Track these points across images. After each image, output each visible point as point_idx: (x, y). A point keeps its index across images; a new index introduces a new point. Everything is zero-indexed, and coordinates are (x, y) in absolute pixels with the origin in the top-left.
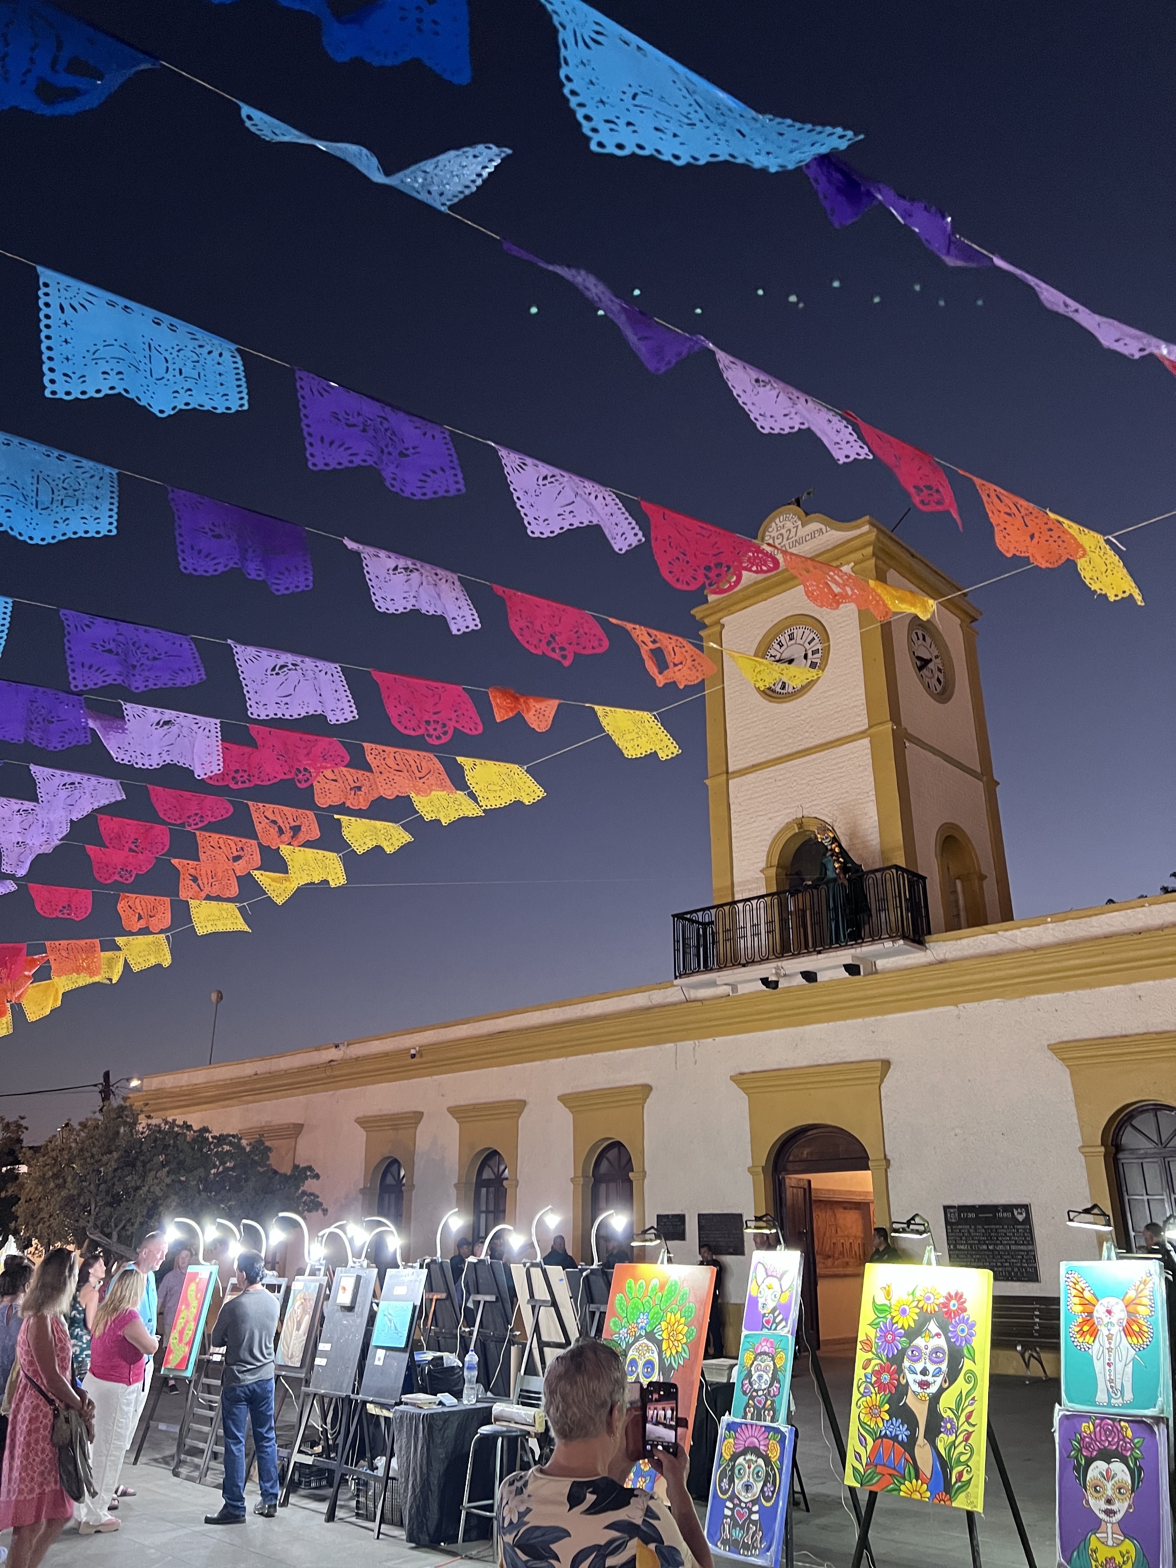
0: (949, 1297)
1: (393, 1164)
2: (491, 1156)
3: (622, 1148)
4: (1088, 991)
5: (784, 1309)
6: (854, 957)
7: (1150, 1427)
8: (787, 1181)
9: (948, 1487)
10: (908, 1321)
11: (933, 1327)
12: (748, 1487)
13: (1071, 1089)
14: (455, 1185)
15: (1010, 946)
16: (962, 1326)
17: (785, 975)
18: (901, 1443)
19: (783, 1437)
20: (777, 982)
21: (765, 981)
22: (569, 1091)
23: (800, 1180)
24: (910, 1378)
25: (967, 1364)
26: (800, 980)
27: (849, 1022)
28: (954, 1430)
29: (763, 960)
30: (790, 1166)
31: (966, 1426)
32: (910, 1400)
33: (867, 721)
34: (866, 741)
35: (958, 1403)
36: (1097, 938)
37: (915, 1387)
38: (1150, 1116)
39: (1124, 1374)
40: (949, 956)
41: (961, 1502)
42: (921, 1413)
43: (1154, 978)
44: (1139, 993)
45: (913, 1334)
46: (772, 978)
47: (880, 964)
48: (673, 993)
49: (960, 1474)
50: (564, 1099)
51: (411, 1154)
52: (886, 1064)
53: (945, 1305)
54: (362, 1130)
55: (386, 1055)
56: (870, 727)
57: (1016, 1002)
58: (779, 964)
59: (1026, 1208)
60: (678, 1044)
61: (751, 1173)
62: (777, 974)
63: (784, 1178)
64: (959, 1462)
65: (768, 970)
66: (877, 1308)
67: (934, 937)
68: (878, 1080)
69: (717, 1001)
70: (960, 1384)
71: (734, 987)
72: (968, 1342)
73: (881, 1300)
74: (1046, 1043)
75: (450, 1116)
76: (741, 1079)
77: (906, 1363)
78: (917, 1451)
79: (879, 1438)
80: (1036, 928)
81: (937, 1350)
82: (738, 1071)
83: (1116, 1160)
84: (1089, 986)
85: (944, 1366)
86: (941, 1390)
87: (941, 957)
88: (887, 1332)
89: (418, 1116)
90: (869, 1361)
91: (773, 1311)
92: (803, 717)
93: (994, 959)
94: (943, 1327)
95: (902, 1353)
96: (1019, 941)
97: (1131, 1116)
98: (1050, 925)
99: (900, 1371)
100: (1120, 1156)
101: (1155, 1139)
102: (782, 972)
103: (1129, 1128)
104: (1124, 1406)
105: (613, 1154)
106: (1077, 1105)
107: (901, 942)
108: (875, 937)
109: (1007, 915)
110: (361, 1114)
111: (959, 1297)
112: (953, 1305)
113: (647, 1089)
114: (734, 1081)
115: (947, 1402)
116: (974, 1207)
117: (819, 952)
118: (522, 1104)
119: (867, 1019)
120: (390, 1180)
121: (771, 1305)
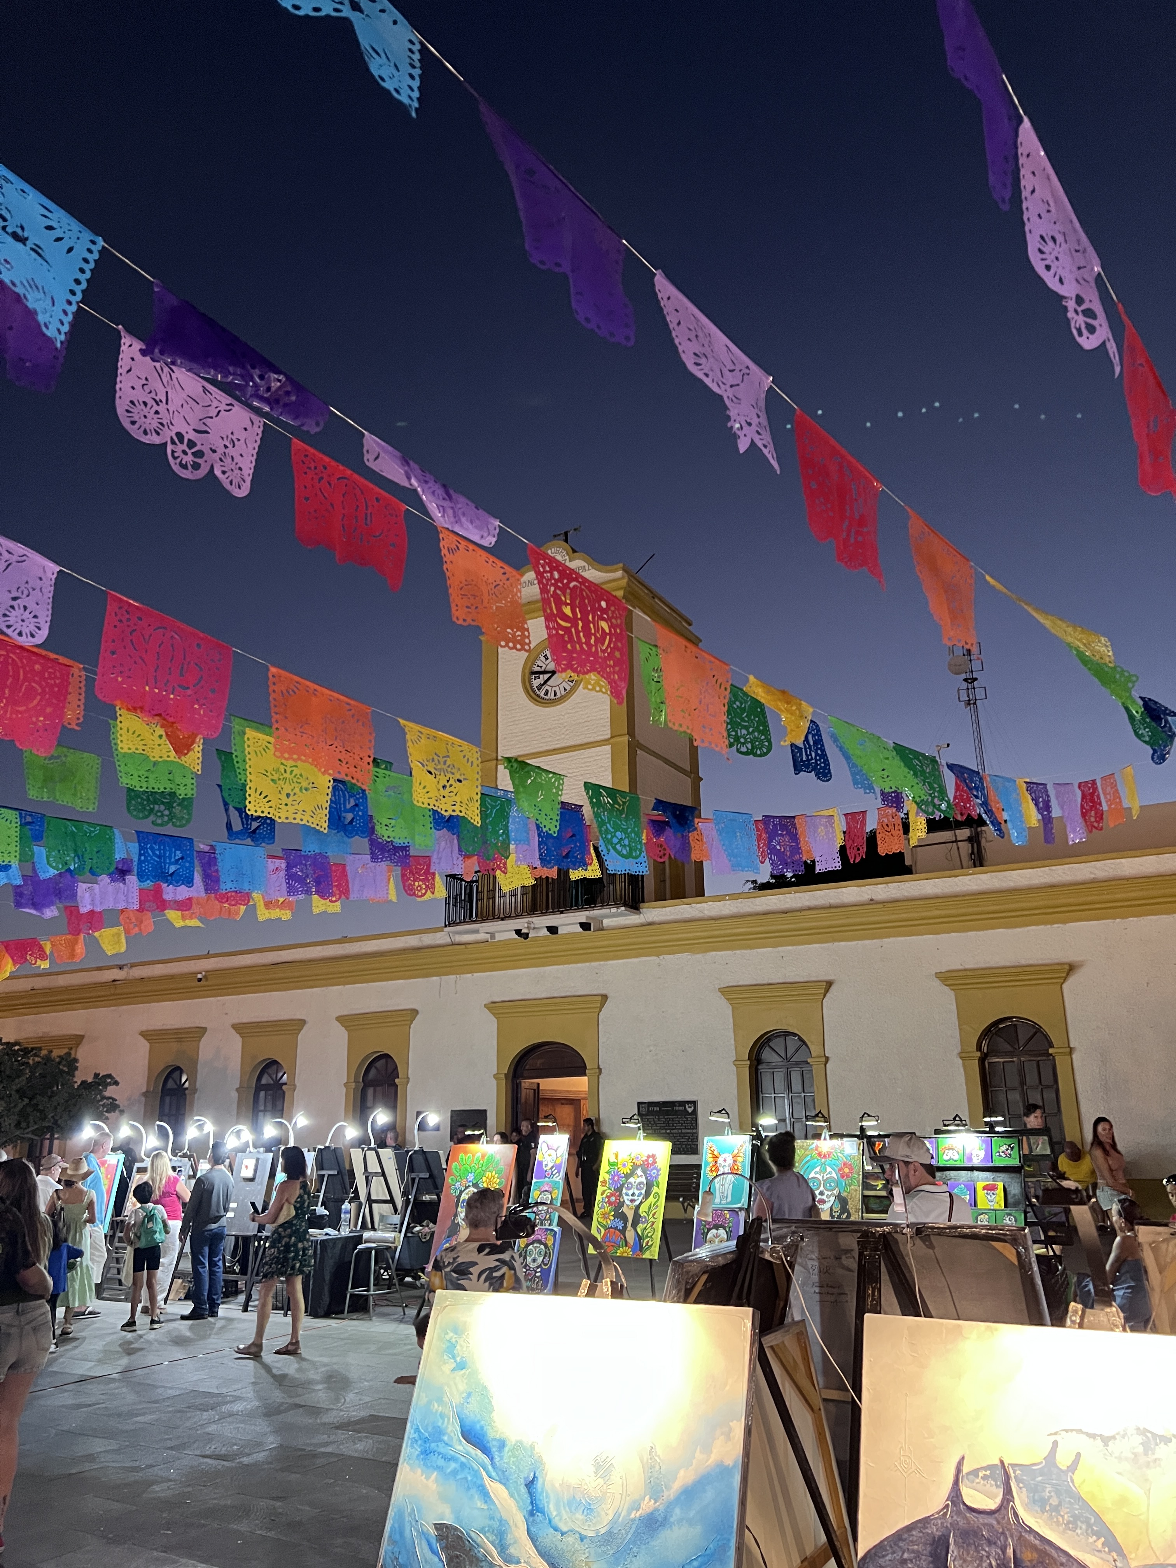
0: (649, 1157)
1: (177, 1070)
2: (271, 1065)
3: (389, 1060)
4: (749, 951)
5: (558, 1167)
6: (587, 917)
7: (737, 1212)
8: (523, 1084)
9: (641, 1249)
10: (627, 1170)
11: (639, 1172)
12: (534, 1260)
13: (731, 1020)
14: (237, 1090)
15: (699, 915)
16: (655, 1171)
17: (534, 928)
18: (619, 1230)
19: (555, 1232)
20: (528, 934)
21: (518, 932)
22: (346, 1013)
23: (532, 1083)
24: (626, 1198)
25: (655, 1189)
26: (545, 932)
27: (579, 965)
28: (647, 1221)
29: (517, 916)
30: (526, 1073)
31: (652, 1219)
32: (624, 1209)
33: (609, 731)
34: (608, 747)
35: (649, 1209)
36: (757, 914)
37: (628, 1203)
38: (782, 1039)
39: (728, 1189)
40: (656, 919)
41: (647, 1255)
42: (630, 1216)
43: (793, 945)
44: (782, 954)
45: (628, 1176)
46: (524, 931)
47: (606, 922)
48: (442, 938)
49: (648, 1242)
50: (341, 1019)
51: (194, 1062)
52: (605, 997)
53: (647, 1161)
54: (146, 1042)
55: (172, 977)
56: (612, 737)
57: (699, 956)
58: (530, 919)
59: (694, 1103)
60: (443, 977)
61: (496, 1078)
62: (528, 928)
63: (520, 1083)
64: (647, 1236)
65: (521, 923)
66: (610, 1164)
67: (646, 904)
68: (598, 1010)
69: (478, 945)
70: (651, 1199)
71: (493, 936)
72: (656, 1177)
73: (613, 1160)
74: (717, 987)
75: (233, 1031)
76: (493, 1007)
77: (624, 1191)
78: (627, 1234)
79: (607, 1229)
80: (718, 903)
81: (640, 1183)
82: (491, 1000)
83: (757, 1070)
84: (750, 947)
85: (643, 1191)
86: (641, 1203)
87: (650, 920)
88: (615, 1175)
89: (202, 1031)
90: (604, 1191)
91: (551, 1168)
92: (561, 721)
93: (687, 924)
94: (644, 1172)
95: (622, 1186)
96: (706, 912)
97: (769, 1040)
98: (728, 902)
99: (620, 1195)
100: (760, 1067)
101: (783, 1055)
102: (532, 926)
103: (767, 1048)
104: (727, 1204)
105: (380, 1064)
106: (734, 1032)
107: (623, 908)
108: (605, 904)
109: (700, 892)
110: (144, 1028)
111: (653, 1156)
112: (651, 1160)
113: (415, 1012)
114: (488, 1008)
115: (642, 1210)
116: (658, 1103)
117: (562, 912)
118: (303, 1022)
119: (593, 964)
120: (171, 1084)
121: (550, 1165)
